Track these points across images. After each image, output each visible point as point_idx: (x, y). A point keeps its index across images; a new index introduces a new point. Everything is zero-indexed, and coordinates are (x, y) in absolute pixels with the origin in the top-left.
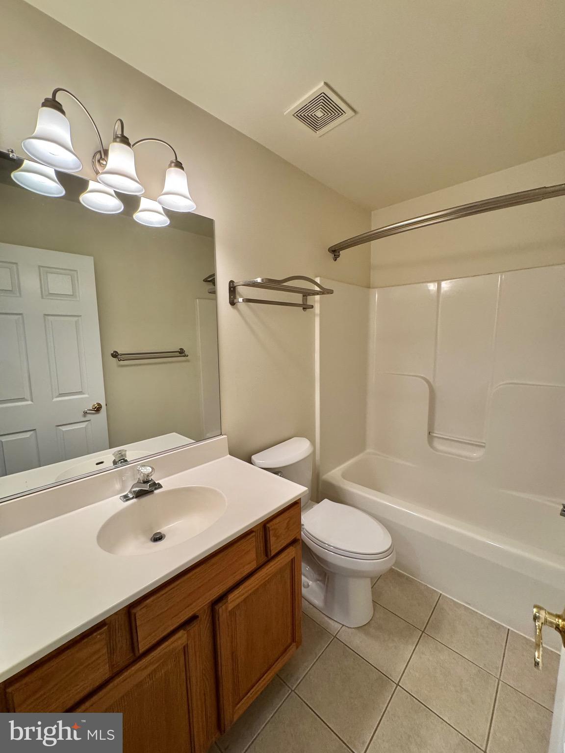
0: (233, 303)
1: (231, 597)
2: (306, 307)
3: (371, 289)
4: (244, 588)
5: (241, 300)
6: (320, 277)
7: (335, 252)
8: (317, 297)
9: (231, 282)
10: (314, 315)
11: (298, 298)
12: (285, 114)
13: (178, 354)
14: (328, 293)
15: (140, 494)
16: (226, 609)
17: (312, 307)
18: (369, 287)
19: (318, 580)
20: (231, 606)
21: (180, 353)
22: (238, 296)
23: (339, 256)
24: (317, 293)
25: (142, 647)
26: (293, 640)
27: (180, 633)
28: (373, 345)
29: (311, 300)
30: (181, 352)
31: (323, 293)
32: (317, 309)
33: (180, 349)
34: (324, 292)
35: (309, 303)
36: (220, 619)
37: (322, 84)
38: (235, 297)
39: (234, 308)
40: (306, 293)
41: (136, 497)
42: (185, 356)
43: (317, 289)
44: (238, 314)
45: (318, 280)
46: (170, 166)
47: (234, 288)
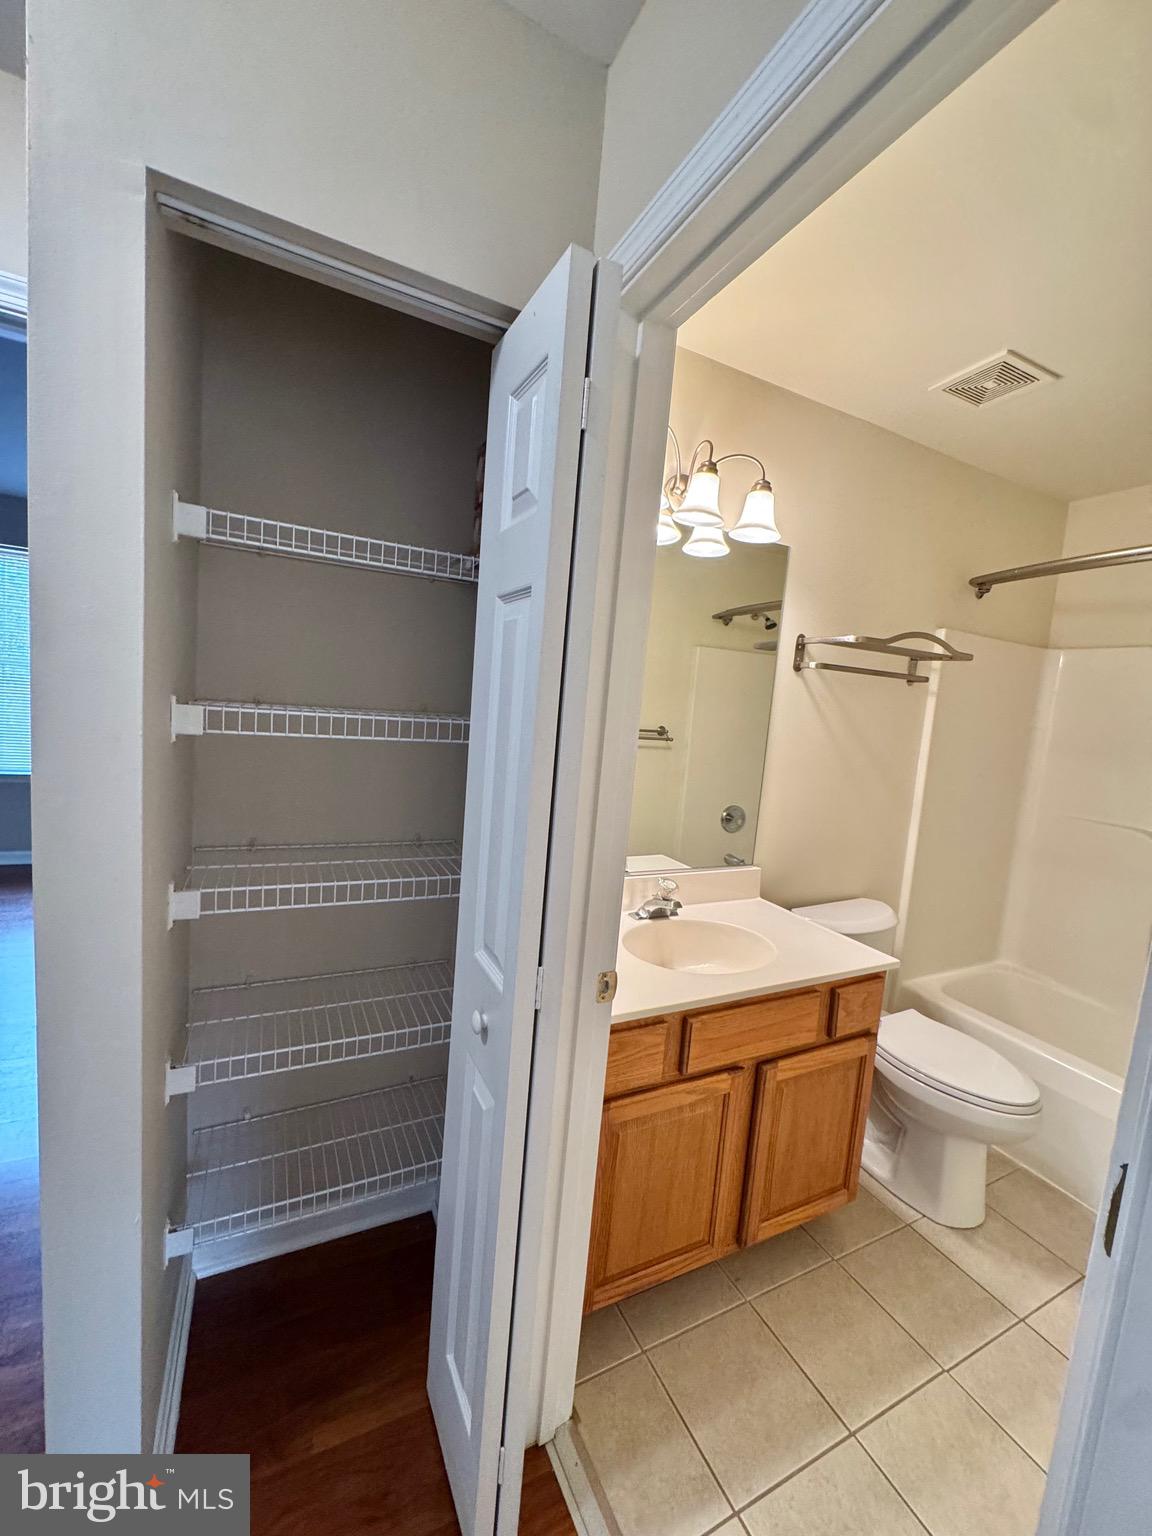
0: (797, 668)
1: (782, 1064)
2: (912, 678)
3: (1051, 652)
4: (797, 1062)
5: (813, 665)
6: (947, 628)
7: (982, 586)
8: (936, 664)
9: (802, 636)
10: (926, 692)
11: (900, 664)
12: (930, 389)
13: (656, 735)
14: (961, 659)
15: (658, 915)
16: (775, 1077)
17: (927, 680)
18: (1046, 646)
19: (883, 1143)
20: (780, 1076)
21: (660, 733)
22: (806, 659)
23: (988, 590)
24: (939, 657)
25: (692, 1068)
26: (846, 1185)
27: (724, 1076)
28: (1041, 760)
29: (923, 668)
30: (662, 732)
31: (951, 658)
32: (933, 684)
33: (661, 727)
34: (953, 656)
35: (920, 672)
36: (767, 1086)
37: (1006, 352)
38: (802, 660)
39: (798, 676)
40: (916, 657)
41: (650, 918)
42: (668, 739)
43: (938, 649)
44: (802, 685)
45: (941, 634)
46: (754, 488)
47: (803, 646)
